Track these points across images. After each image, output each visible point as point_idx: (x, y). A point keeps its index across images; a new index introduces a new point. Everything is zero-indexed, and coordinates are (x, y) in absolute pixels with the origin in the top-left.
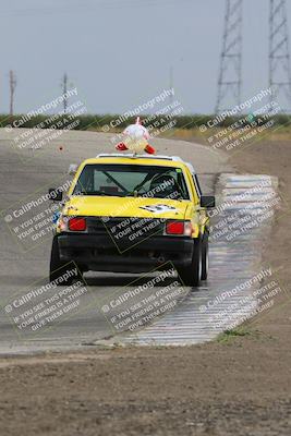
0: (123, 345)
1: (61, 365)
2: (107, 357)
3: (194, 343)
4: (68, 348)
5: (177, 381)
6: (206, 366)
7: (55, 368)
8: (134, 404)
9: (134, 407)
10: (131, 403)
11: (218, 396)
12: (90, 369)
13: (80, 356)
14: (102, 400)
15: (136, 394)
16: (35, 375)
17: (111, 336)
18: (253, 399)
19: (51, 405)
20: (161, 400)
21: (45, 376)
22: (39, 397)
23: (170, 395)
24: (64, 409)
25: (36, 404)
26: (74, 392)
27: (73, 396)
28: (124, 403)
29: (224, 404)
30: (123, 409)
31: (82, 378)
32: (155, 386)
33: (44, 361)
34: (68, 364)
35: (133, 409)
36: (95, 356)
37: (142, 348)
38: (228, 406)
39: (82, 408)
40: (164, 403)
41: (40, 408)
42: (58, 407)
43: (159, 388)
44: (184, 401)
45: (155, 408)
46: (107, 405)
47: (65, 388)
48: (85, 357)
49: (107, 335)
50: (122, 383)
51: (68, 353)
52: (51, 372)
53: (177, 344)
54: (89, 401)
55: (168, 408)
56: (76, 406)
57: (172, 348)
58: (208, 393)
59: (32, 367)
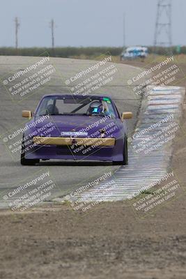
1: (25, 215)
2: (58, 209)
3: (119, 199)
5: (102, 225)
6: (124, 215)
7: (21, 217)
8: (71, 241)
9: (70, 243)
10: (69, 240)
11: (128, 235)
12: (45, 218)
13: (41, 209)
14: (49, 239)
15: (73, 234)
16: (7, 222)
18: (151, 237)
20: (90, 238)
21: (13, 222)
22: (7, 237)
23: (96, 235)
24: (23, 245)
25: (4, 241)
26: (31, 233)
27: (30, 236)
28: (64, 240)
29: (132, 239)
30: (63, 244)
31: (38, 224)
32: (87, 229)
33: (15, 212)
34: (30, 214)
35: (69, 245)
36: (51, 209)
38: (133, 242)
39: (35, 244)
40: (91, 240)
41: (6, 244)
42: (19, 244)
43: (89, 231)
44: (105, 238)
45: (85, 243)
46: (53, 242)
47: (26, 230)
48: (44, 210)
49: (62, 194)
50: (66, 227)
52: (18, 220)
54: (41, 239)
55: (93, 243)
56: (31, 243)
57: (104, 203)
58: (122, 234)
59: (6, 217)
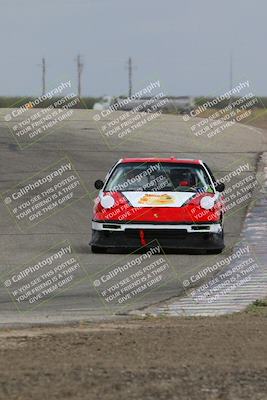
0: (155, 315)
1: (91, 334)
2: (137, 326)
3: (222, 313)
4: (102, 318)
5: (199, 350)
6: (230, 335)
7: (85, 337)
8: (156, 371)
9: (154, 374)
10: (153, 370)
11: (236, 364)
12: (118, 338)
13: (112, 325)
14: (125, 367)
15: (158, 362)
16: (65, 344)
17: (146, 307)
19: (76, 373)
20: (182, 368)
21: (74, 344)
22: (66, 365)
23: (191, 363)
24: (88, 376)
25: (61, 371)
26: (100, 360)
27: (98, 364)
28: (146, 370)
29: (241, 371)
30: (143, 376)
31: (109, 347)
32: (178, 355)
33: (77, 330)
34: (98, 332)
35: (153, 376)
36: (127, 326)
37: (172, 318)
38: (243, 373)
39: (105, 375)
40: (183, 371)
41: (64, 375)
42: (82, 375)
43: (181, 357)
44: (203, 368)
45: (174, 375)
46: (129, 372)
47: (91, 356)
48: (116, 326)
49: (142, 306)
50: (147, 351)
51: (101, 322)
52: (80, 341)
53: (206, 315)
54: (113, 368)
55: (187, 375)
56: (99, 373)
57: (202, 318)
58: (227, 362)
59: (64, 336)
